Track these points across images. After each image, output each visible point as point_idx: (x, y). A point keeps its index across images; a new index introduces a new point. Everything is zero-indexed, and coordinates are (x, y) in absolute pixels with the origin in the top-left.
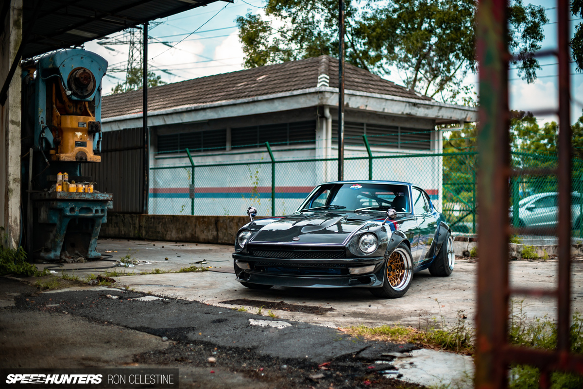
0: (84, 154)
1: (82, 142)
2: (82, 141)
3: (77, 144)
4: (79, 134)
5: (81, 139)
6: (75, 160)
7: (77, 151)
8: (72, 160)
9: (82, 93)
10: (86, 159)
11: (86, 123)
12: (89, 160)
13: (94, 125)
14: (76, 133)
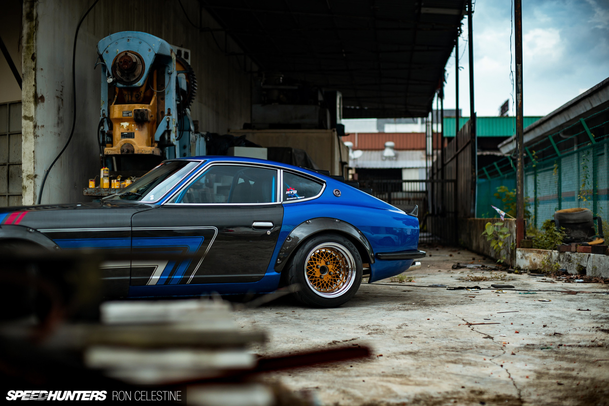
0: (130, 145)
1: (128, 133)
2: (130, 131)
3: (123, 135)
4: (125, 124)
5: (128, 129)
6: (120, 153)
7: (123, 144)
8: (117, 153)
9: (128, 79)
10: (133, 151)
11: (131, 112)
12: (136, 152)
13: (139, 113)
14: (122, 124)
